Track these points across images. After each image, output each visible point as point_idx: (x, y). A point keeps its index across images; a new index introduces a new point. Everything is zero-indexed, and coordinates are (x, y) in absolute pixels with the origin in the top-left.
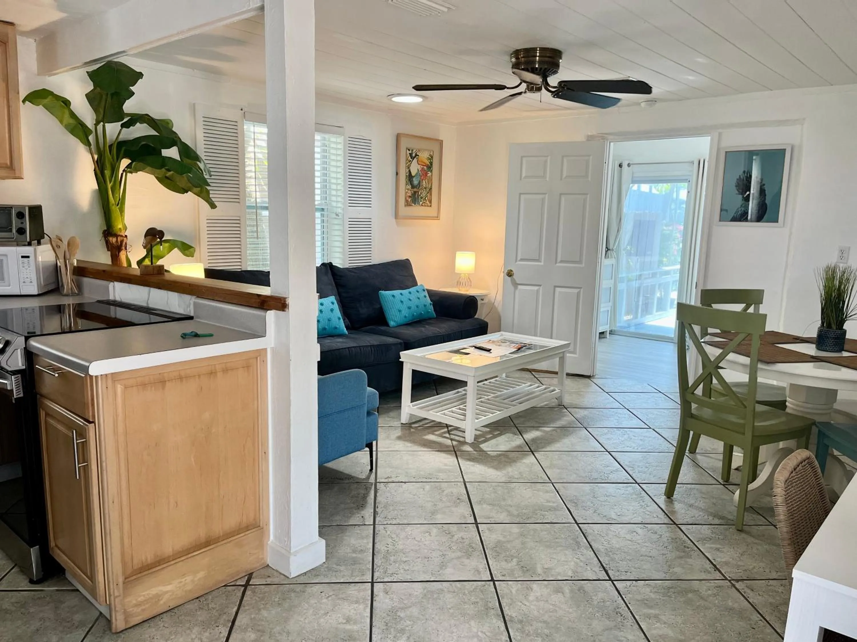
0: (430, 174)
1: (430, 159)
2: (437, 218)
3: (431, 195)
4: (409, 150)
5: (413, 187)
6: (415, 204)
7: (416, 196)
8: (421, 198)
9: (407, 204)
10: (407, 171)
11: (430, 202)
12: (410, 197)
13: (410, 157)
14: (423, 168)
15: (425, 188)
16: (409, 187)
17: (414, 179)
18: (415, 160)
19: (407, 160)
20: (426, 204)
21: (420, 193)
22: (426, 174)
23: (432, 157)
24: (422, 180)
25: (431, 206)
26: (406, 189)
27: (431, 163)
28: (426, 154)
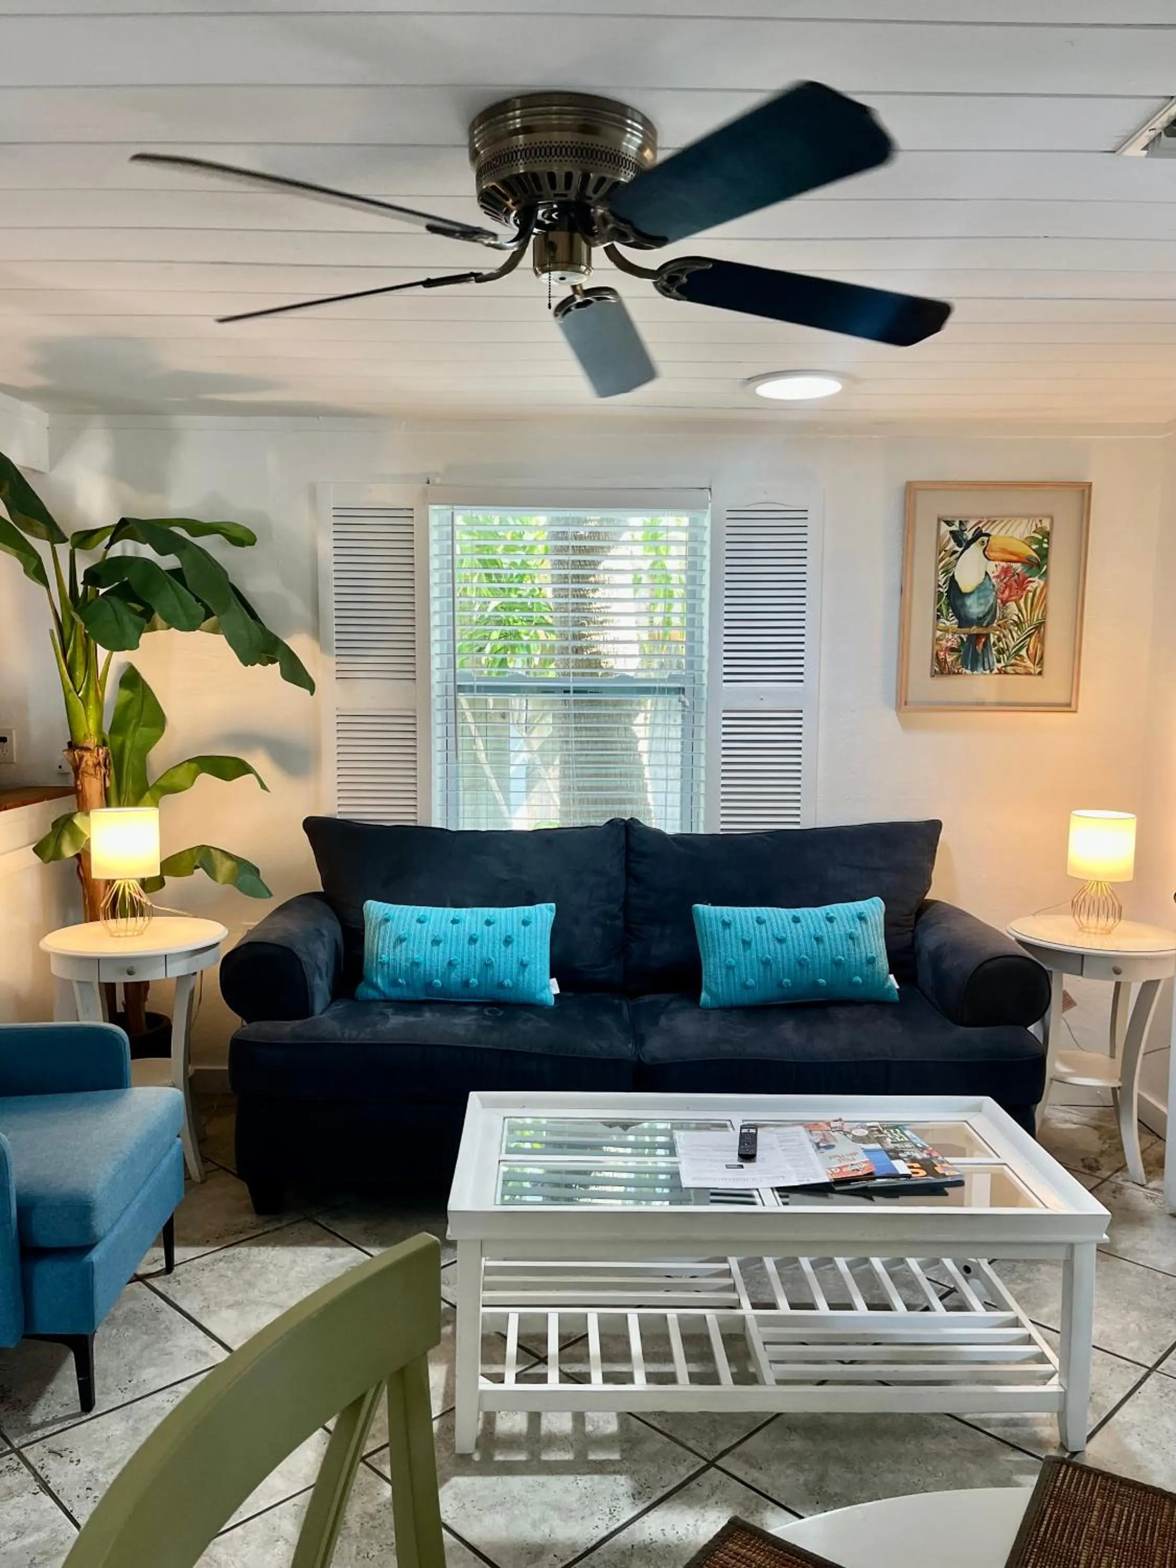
0: (1036, 583)
1: (1040, 542)
2: (1068, 707)
3: (1042, 641)
4: (949, 523)
5: (964, 621)
6: (972, 670)
7: (979, 648)
8: (1001, 652)
9: (941, 669)
10: (942, 579)
11: (1040, 661)
12: (952, 650)
13: (952, 543)
14: (1005, 571)
15: (1019, 624)
16: (951, 623)
17: (969, 601)
18: (975, 548)
19: (941, 549)
20: (1019, 670)
21: (993, 639)
22: (1022, 584)
23: (1047, 535)
24: (1004, 602)
25: (1040, 673)
26: (936, 628)
27: (1044, 555)
28: (1022, 527)
